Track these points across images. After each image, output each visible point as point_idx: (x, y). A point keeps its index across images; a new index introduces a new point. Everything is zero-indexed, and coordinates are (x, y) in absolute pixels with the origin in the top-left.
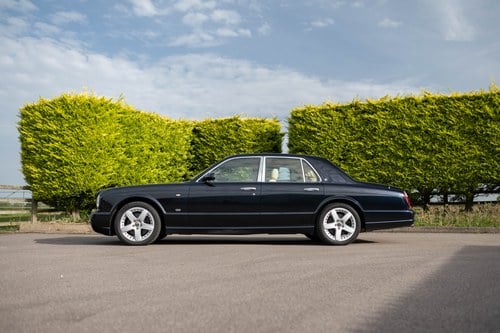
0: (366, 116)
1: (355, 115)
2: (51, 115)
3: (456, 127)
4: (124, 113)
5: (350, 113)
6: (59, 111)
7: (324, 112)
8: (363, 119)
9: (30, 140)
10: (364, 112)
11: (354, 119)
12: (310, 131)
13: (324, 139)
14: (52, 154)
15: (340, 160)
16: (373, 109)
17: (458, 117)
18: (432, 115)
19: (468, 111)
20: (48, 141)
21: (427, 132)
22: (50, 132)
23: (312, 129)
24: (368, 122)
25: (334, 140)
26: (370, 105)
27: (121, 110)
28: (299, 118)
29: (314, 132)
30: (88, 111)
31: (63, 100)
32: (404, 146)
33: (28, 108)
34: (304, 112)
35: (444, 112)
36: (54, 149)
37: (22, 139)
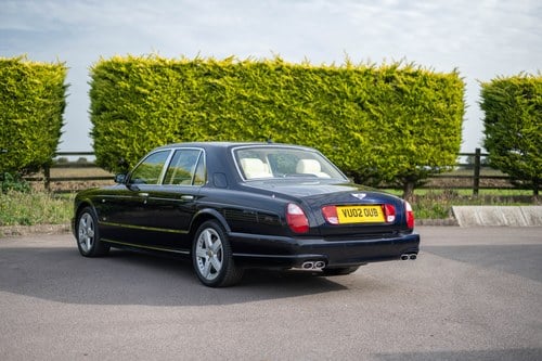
0: (210, 80)
1: (196, 77)
3: (312, 105)
5: (190, 73)
7: (157, 69)
8: (207, 83)
10: (208, 74)
11: (195, 82)
12: (138, 93)
13: (157, 105)
15: (176, 133)
16: (218, 71)
17: (315, 93)
18: (287, 88)
19: (325, 88)
21: (280, 107)
23: (143, 90)
24: (213, 88)
25: (170, 108)
26: (215, 66)
28: (122, 73)
29: (144, 95)
32: (255, 121)
34: (128, 66)
35: (300, 86)
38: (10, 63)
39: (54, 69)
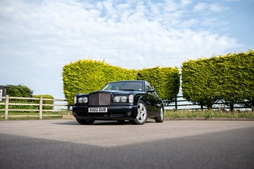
0: (219, 64)
1: (214, 64)
2: (74, 69)
4: (105, 67)
5: (211, 63)
6: (78, 67)
7: (198, 63)
8: (218, 65)
9: (66, 80)
10: (218, 62)
11: (213, 66)
13: (198, 76)
14: (75, 86)
15: (207, 85)
16: (222, 60)
20: (73, 80)
21: (251, 70)
22: (74, 76)
23: (192, 71)
24: (220, 67)
25: (203, 76)
26: (221, 58)
27: (104, 66)
28: (186, 66)
29: (193, 73)
30: (89, 67)
31: (79, 62)
32: (239, 77)
33: (66, 67)
34: (188, 63)
36: (75, 84)
37: (64, 80)
38: (155, 69)
39: (170, 69)
